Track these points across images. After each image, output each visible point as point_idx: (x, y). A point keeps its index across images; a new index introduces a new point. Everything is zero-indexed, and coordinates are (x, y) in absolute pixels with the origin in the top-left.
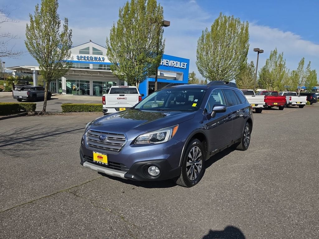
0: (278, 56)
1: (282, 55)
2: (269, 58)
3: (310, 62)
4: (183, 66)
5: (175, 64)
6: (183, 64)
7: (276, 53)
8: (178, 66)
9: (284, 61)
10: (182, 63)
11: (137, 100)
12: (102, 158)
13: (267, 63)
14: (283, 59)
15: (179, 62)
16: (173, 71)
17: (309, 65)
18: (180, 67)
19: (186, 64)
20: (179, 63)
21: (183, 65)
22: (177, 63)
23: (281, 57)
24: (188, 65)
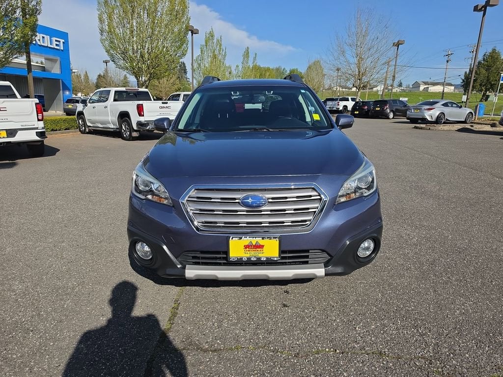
0: (215, 41)
1: (221, 41)
2: (204, 44)
3: (256, 54)
4: (57, 45)
5: (39, 40)
6: (56, 41)
7: (212, 36)
8: (47, 43)
9: (224, 49)
10: (54, 39)
11: (33, 110)
12: (261, 247)
13: (202, 51)
14: (223, 47)
15: (49, 37)
16: (38, 54)
17: (255, 58)
18: (51, 46)
19: (62, 41)
20: (47, 38)
21: (58, 43)
22: (43, 37)
23: (219, 43)
24: (66, 44)
